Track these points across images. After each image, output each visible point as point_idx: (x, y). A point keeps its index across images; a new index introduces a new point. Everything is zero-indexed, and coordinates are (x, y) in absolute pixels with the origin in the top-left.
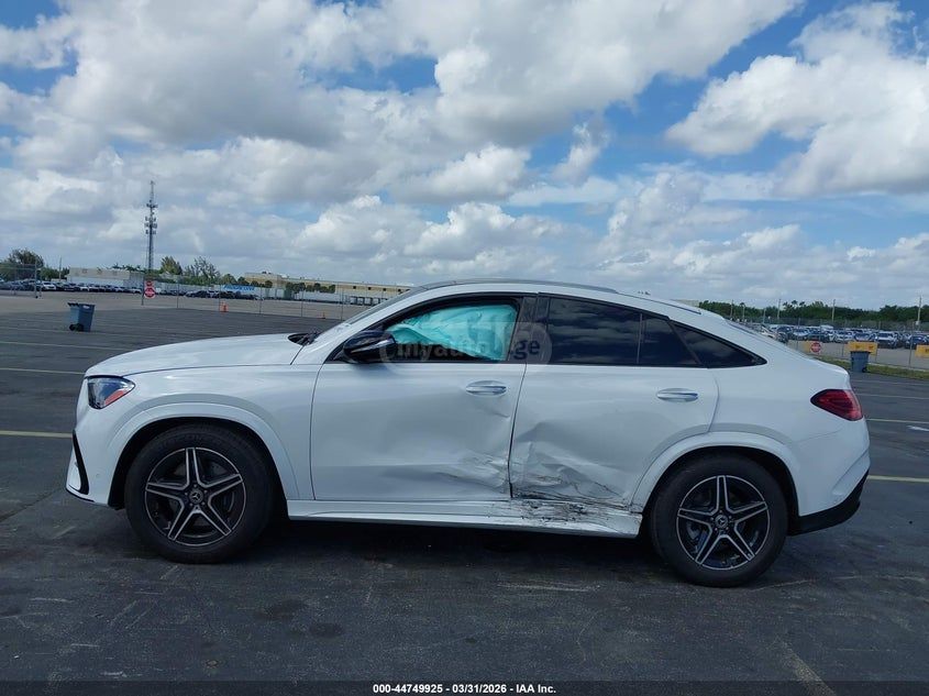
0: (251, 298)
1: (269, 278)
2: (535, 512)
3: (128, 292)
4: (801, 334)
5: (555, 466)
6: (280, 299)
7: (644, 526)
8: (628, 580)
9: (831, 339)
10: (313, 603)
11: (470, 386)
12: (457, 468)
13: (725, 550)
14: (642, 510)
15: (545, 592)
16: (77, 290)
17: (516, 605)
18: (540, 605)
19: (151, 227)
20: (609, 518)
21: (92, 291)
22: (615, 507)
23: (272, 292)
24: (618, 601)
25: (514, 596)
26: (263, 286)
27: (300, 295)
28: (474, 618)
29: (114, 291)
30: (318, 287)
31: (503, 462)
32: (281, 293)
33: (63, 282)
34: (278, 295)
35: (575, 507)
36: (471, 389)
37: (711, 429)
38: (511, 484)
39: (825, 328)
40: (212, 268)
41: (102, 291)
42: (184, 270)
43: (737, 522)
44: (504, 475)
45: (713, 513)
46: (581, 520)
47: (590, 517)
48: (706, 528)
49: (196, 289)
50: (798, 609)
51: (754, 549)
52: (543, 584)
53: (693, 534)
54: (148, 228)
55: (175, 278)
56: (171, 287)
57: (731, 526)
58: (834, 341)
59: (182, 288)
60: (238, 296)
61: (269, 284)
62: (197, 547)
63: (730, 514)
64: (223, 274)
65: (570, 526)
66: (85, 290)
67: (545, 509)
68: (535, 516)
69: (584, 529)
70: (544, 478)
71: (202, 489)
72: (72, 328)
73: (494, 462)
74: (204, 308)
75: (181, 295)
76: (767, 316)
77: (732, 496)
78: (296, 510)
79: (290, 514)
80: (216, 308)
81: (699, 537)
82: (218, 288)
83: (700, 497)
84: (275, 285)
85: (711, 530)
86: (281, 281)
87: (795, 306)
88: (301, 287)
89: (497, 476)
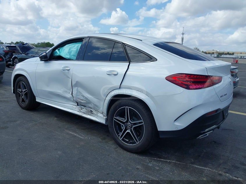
1: (213, 51)
2: (81, 110)
5: (83, 96)
19: (182, 39)
20: (98, 116)
23: (213, 56)
26: (211, 54)
27: (222, 56)
30: (228, 54)
34: (215, 56)
35: (91, 111)
37: (120, 87)
43: (133, 127)
45: (125, 121)
46: (91, 116)
47: (94, 115)
54: (182, 40)
61: (213, 53)
65: (88, 117)
67: (84, 110)
70: (82, 100)
73: (70, 93)
79: (36, 100)
84: (215, 53)
85: (124, 128)
86: (217, 52)
88: (223, 54)
89: (71, 97)
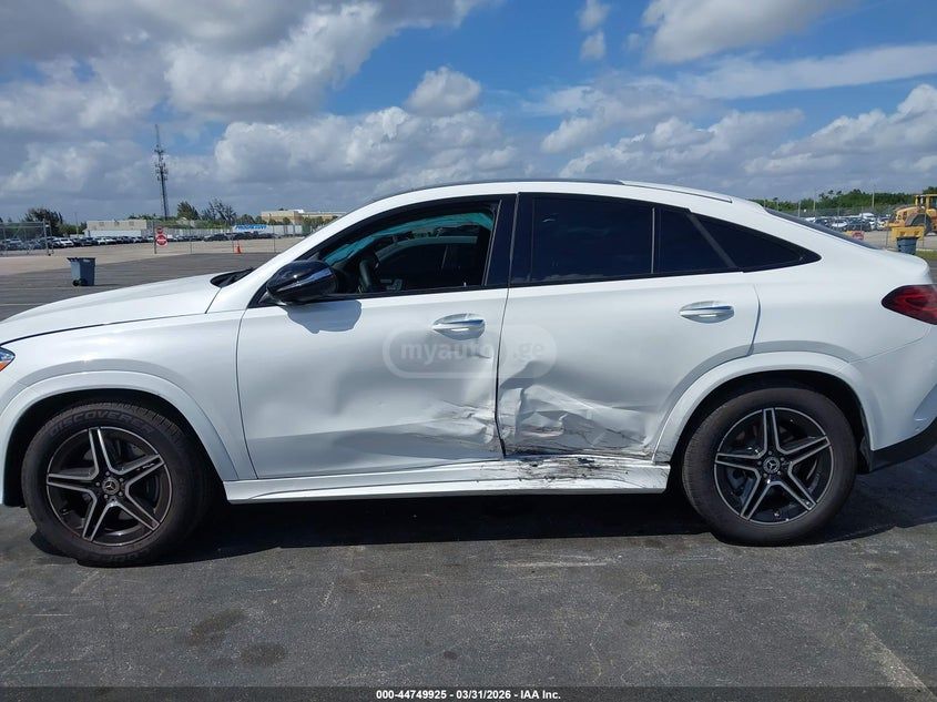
0: (269, 236)
1: (286, 215)
2: (536, 471)
3: (147, 241)
4: (841, 225)
5: (554, 415)
6: (298, 235)
7: (674, 478)
8: (658, 544)
9: (872, 227)
10: (255, 612)
11: (437, 323)
12: (431, 426)
13: (777, 500)
14: (669, 458)
15: (552, 570)
16: (95, 243)
17: (516, 593)
18: (544, 591)
19: (161, 173)
20: (628, 471)
21: (110, 243)
22: (635, 457)
23: (290, 229)
24: (645, 577)
25: (512, 581)
26: (280, 224)
28: (457, 618)
29: (131, 242)
31: (490, 415)
32: (299, 229)
33: (81, 237)
34: (297, 232)
35: (585, 461)
36: (440, 326)
37: (751, 350)
38: (501, 440)
39: (866, 216)
40: (229, 210)
41: (119, 242)
42: (200, 214)
43: (792, 464)
44: (491, 429)
45: (760, 456)
46: (593, 477)
47: (604, 473)
48: (751, 474)
49: (211, 232)
50: (876, 569)
51: (815, 495)
52: (550, 559)
53: (736, 483)
54: (159, 175)
55: (192, 223)
56: (188, 233)
57: (783, 469)
58: (876, 229)
59: (198, 233)
60: (256, 236)
61: (286, 222)
62: (119, 547)
63: (783, 455)
64: (240, 215)
65: (580, 484)
66: (103, 244)
67: (547, 465)
68: (535, 477)
69: (597, 487)
70: (543, 430)
71: (118, 477)
72: (76, 284)
73: (477, 415)
74: (220, 251)
75: (200, 240)
76: (802, 209)
77: (782, 430)
78: (236, 493)
79: (228, 498)
80: (230, 251)
81: (743, 485)
82: (236, 230)
83: (741, 436)
84: (293, 221)
85: (759, 477)
86: (299, 218)
87: (831, 197)
89: (483, 431)
